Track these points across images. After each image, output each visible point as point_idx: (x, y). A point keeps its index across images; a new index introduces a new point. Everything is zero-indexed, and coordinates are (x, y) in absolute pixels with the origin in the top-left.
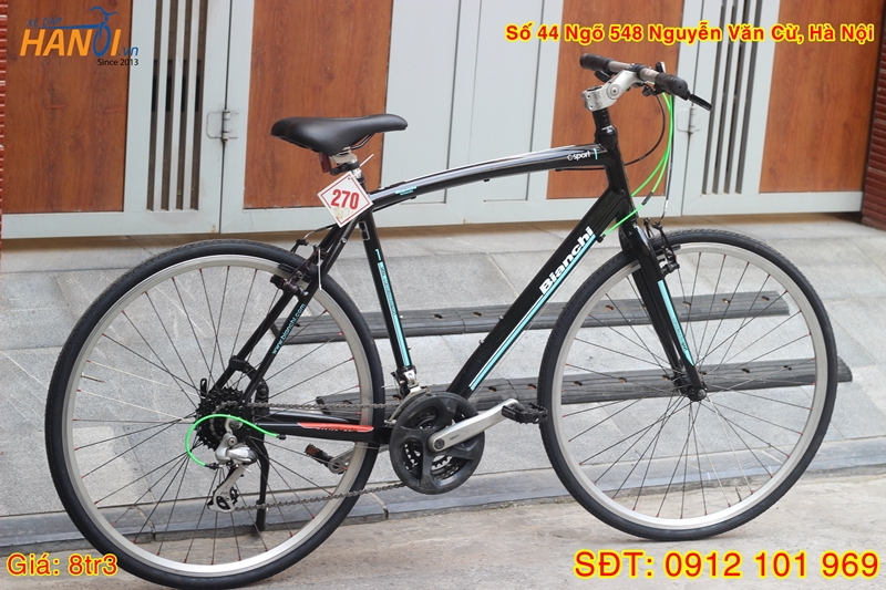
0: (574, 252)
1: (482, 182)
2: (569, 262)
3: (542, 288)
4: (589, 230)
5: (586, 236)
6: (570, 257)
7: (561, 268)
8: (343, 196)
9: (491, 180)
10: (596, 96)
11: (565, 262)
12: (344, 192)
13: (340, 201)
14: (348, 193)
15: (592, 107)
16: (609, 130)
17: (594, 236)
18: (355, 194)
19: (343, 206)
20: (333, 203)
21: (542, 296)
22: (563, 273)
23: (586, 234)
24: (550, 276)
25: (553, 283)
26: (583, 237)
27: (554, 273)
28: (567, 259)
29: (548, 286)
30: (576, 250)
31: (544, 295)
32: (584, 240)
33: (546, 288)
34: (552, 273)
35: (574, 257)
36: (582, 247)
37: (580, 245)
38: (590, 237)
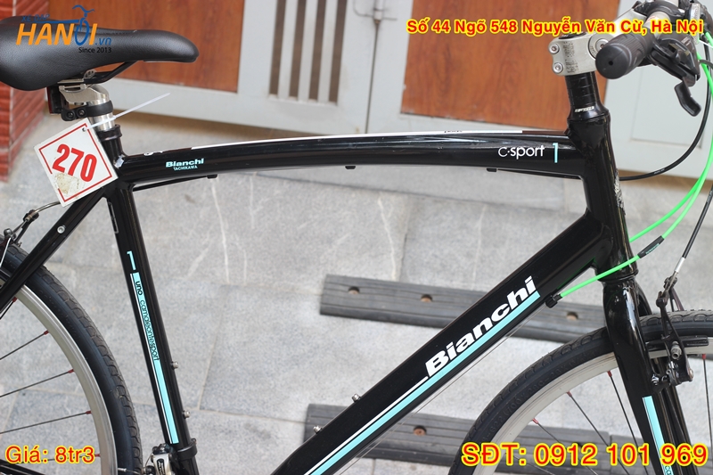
0: (495, 316)
1: (343, 167)
2: (484, 330)
3: (430, 365)
4: (531, 285)
5: (522, 293)
6: (487, 323)
7: (468, 338)
8: (72, 157)
9: (358, 167)
10: (567, 51)
11: (477, 330)
12: (74, 151)
13: (66, 164)
14: (80, 154)
15: (558, 67)
16: (591, 112)
17: (537, 296)
18: (90, 157)
19: (71, 172)
20: (56, 166)
21: (427, 378)
22: (469, 346)
23: (524, 289)
24: (447, 347)
25: (450, 361)
26: (517, 294)
27: (454, 345)
28: (481, 324)
29: (440, 363)
30: (500, 313)
31: (429, 378)
32: (518, 298)
33: (436, 366)
34: (452, 344)
35: (495, 323)
36: (511, 311)
37: (509, 306)
38: (529, 295)
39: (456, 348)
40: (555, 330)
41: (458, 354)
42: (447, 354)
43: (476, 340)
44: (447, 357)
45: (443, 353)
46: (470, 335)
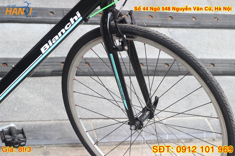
0: (66, 28)
2: (62, 34)
3: (42, 50)
4: (78, 14)
5: (76, 18)
6: (63, 31)
7: (56, 37)
11: (60, 34)
21: (42, 55)
22: (57, 40)
23: (76, 16)
24: (48, 42)
25: (50, 47)
26: (74, 18)
27: (51, 40)
28: (61, 31)
29: (46, 48)
30: (68, 26)
31: (43, 54)
32: (74, 20)
33: (45, 50)
34: (50, 40)
35: (66, 31)
36: (72, 25)
37: (71, 23)
38: (78, 18)
39: (52, 42)
40: (46, 19)
41: (53, 44)
42: (49, 45)
43: (59, 38)
44: (49, 46)
45: (47, 44)
46: (57, 36)
